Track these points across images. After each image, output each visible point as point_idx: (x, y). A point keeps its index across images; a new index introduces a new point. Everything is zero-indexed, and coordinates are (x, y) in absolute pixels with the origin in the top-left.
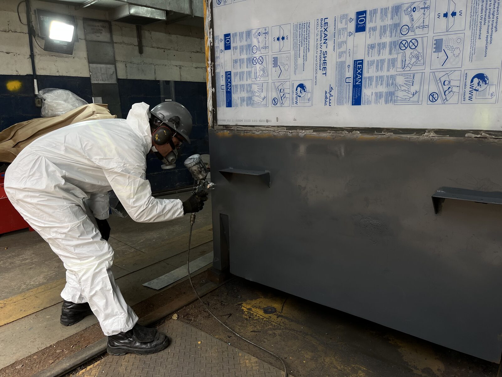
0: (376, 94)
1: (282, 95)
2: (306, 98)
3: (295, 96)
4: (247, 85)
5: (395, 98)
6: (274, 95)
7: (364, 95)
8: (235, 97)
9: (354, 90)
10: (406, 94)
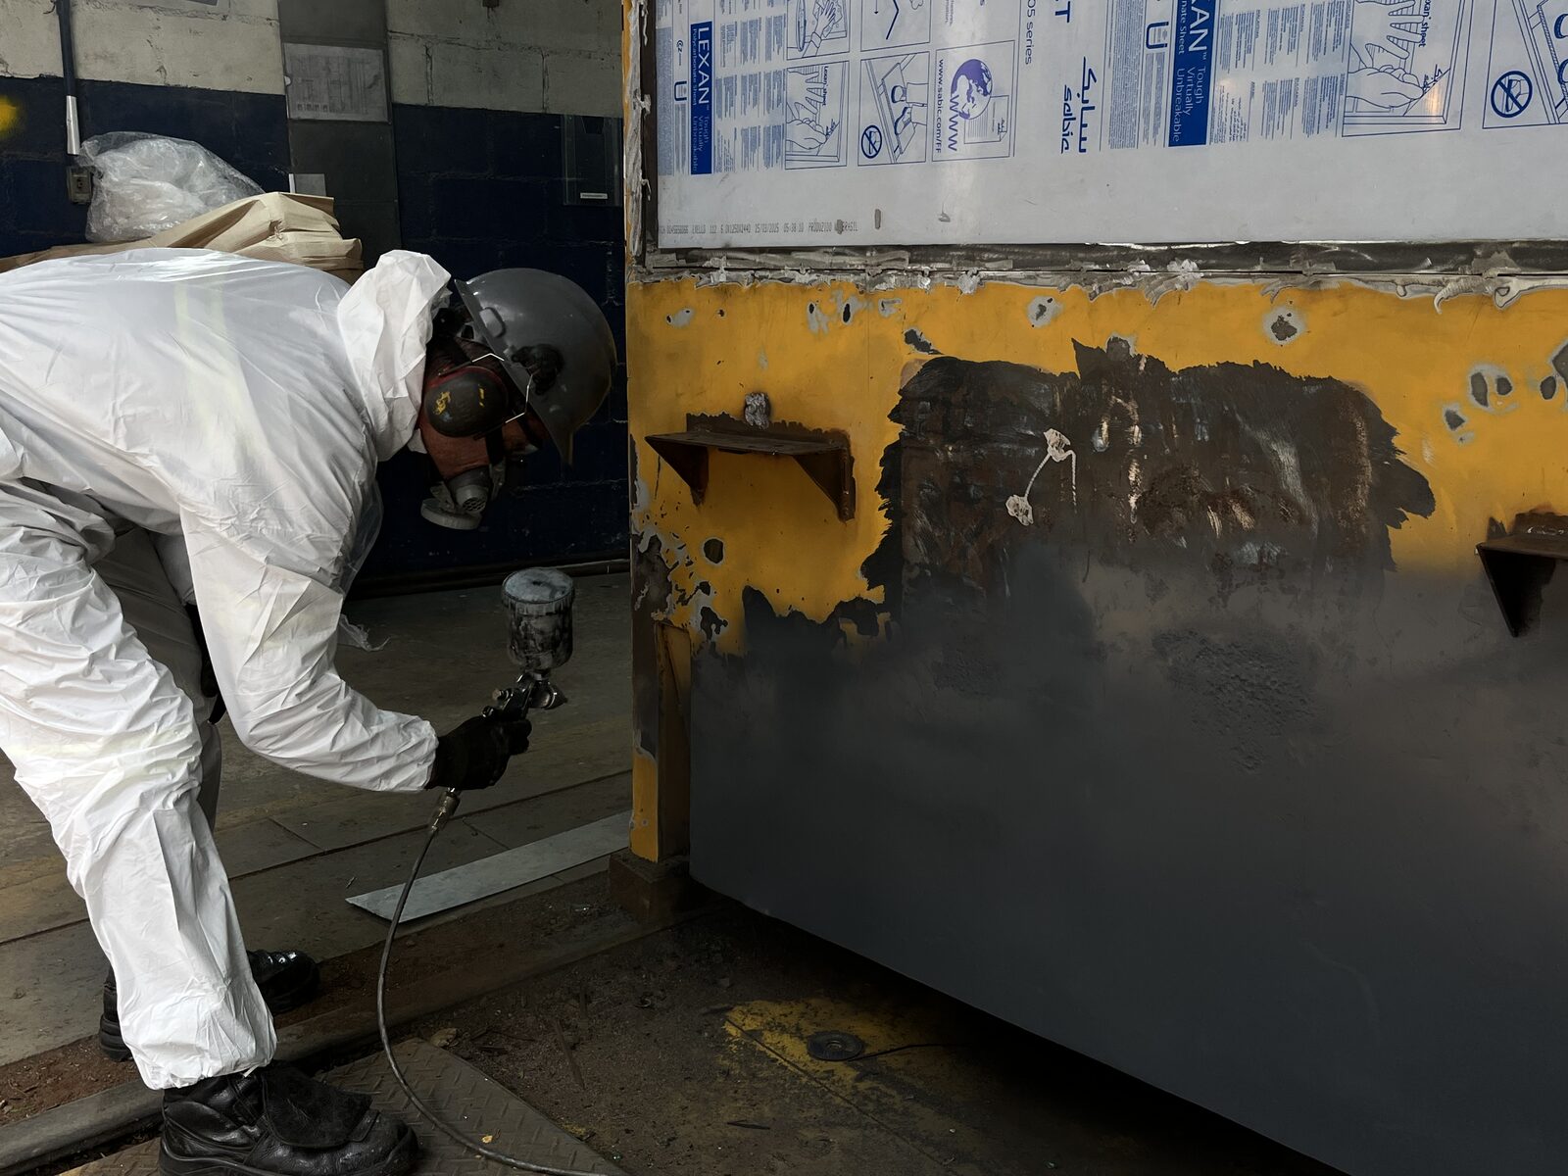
0: (1269, 88)
1: (897, 114)
2: (990, 124)
3: (947, 114)
4: (767, 76)
5: (1349, 108)
6: (869, 113)
7: (1221, 100)
8: (726, 128)
9: (1180, 77)
10: (1396, 85)
